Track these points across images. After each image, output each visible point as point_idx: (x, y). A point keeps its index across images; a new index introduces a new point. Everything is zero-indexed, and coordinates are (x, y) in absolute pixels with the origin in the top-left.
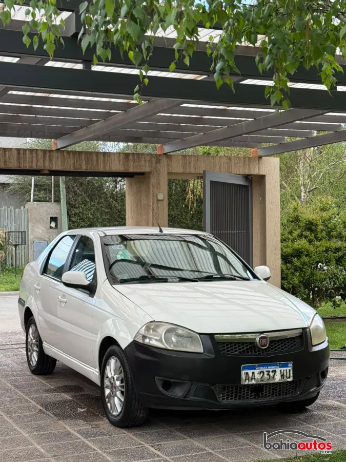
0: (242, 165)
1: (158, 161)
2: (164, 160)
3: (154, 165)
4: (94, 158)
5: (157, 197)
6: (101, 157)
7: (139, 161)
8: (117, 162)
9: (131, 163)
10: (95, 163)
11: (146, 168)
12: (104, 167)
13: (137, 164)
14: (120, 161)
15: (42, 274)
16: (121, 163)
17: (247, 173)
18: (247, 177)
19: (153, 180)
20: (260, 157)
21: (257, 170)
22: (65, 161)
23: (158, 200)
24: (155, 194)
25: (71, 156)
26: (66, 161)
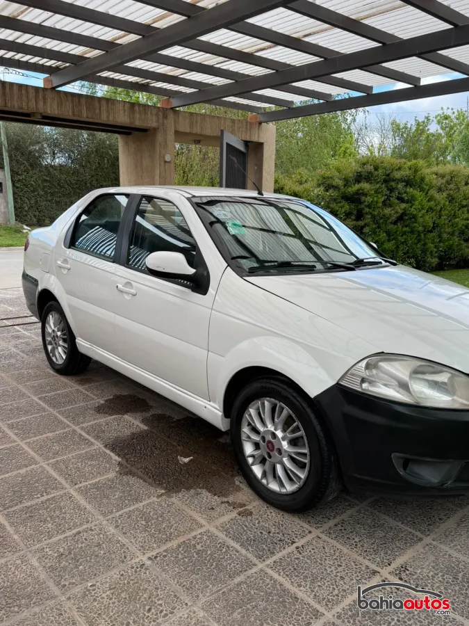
0: (244, 129)
1: (165, 117)
2: (171, 115)
3: (161, 121)
4: (97, 104)
5: (164, 158)
6: (104, 103)
7: (146, 113)
8: (122, 112)
9: (137, 116)
10: (97, 111)
11: (151, 123)
12: (108, 117)
13: (143, 116)
14: (124, 110)
15: (69, 248)
16: (126, 114)
17: (248, 139)
18: (247, 143)
19: (160, 138)
20: (260, 123)
21: (257, 136)
22: (62, 104)
23: (165, 162)
24: (162, 155)
25: (70, 98)
26: (64, 104)
